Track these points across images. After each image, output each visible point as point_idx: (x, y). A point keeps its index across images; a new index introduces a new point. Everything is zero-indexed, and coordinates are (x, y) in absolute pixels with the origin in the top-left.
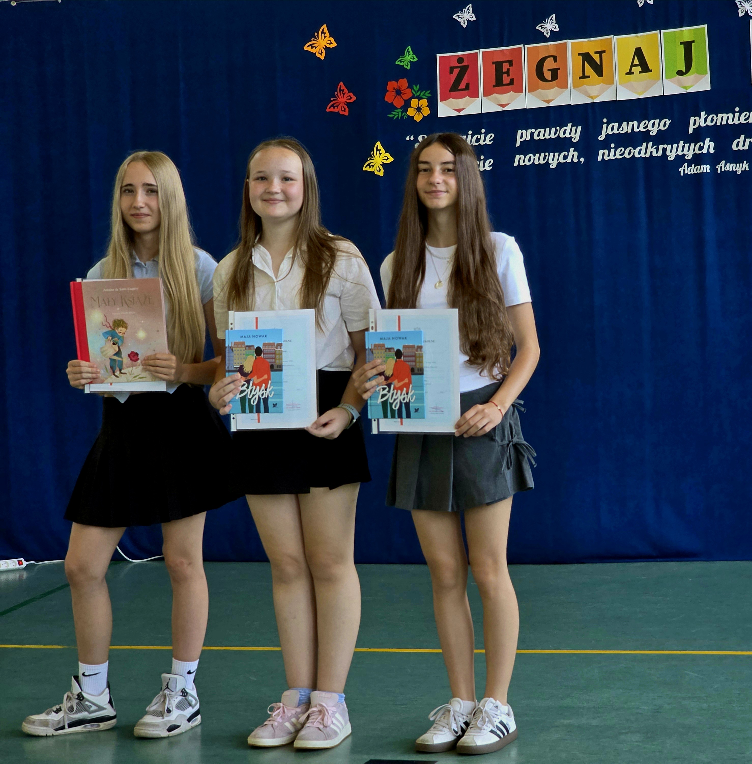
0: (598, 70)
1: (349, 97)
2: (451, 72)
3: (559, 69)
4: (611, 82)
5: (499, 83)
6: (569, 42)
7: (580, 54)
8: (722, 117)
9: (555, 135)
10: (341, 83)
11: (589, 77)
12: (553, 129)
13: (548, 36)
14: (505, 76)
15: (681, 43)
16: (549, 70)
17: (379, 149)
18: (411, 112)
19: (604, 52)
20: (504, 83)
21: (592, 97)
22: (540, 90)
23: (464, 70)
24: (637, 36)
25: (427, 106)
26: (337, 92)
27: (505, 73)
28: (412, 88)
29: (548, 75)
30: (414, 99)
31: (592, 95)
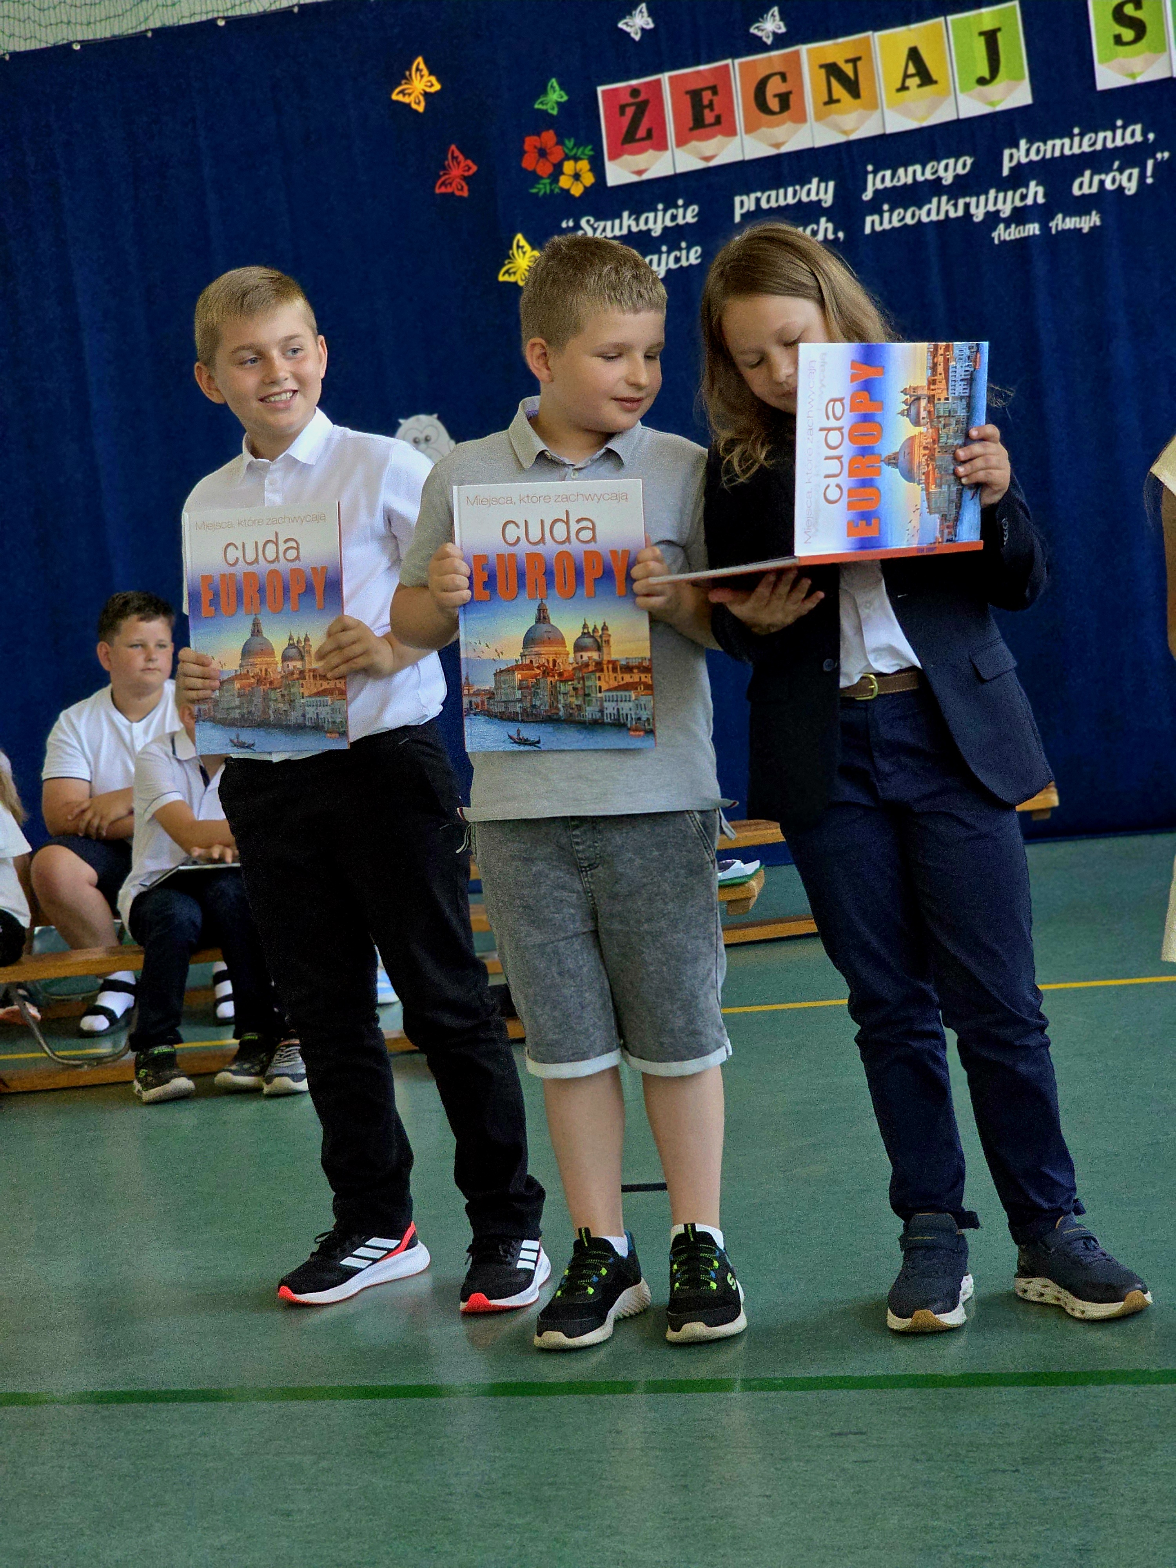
0: (853, 88)
1: (467, 168)
2: (623, 113)
3: (790, 92)
4: (874, 105)
5: (699, 123)
6: (804, 49)
7: (821, 66)
8: (1054, 146)
9: (794, 198)
10: (453, 147)
11: (838, 101)
12: (790, 190)
13: (769, 42)
15: (981, 34)
16: (775, 96)
17: (520, 244)
18: (565, 182)
19: (859, 59)
20: (707, 122)
21: (845, 132)
22: (763, 129)
23: (641, 108)
24: (910, 30)
25: (589, 170)
26: (448, 160)
27: (707, 107)
28: (563, 144)
29: (774, 104)
30: (568, 160)
31: (847, 128)
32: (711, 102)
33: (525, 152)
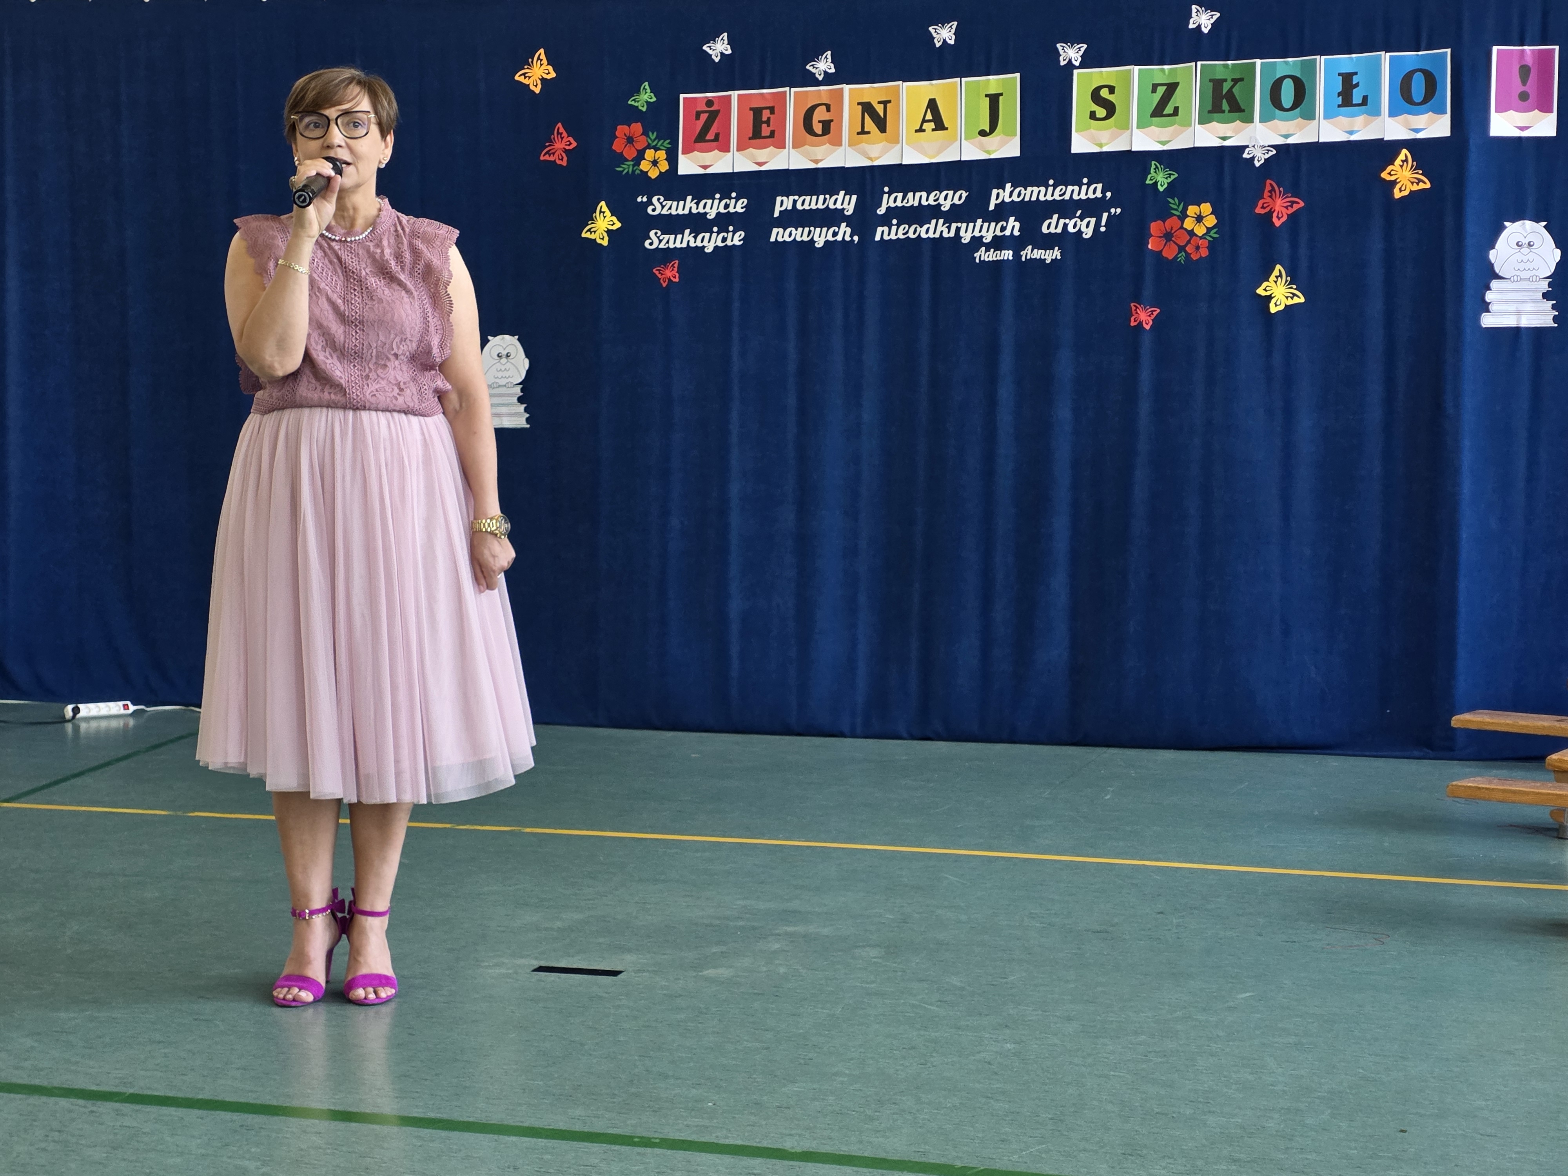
0: (881, 124)
1: (568, 143)
2: (698, 118)
3: (832, 121)
4: (895, 140)
5: (757, 134)
6: (846, 88)
7: (859, 104)
8: (1032, 191)
9: (823, 204)
10: (560, 125)
11: (868, 133)
12: (821, 197)
13: (820, 78)
14: (764, 126)
15: (987, 96)
16: (819, 122)
17: (603, 210)
18: (644, 166)
19: (889, 102)
20: (763, 134)
21: (871, 159)
22: (807, 147)
23: (713, 116)
24: (932, 85)
25: (665, 159)
26: (554, 135)
27: (765, 122)
28: (648, 136)
29: (818, 128)
30: (650, 149)
31: (872, 156)
32: (769, 118)
33: (617, 137)
